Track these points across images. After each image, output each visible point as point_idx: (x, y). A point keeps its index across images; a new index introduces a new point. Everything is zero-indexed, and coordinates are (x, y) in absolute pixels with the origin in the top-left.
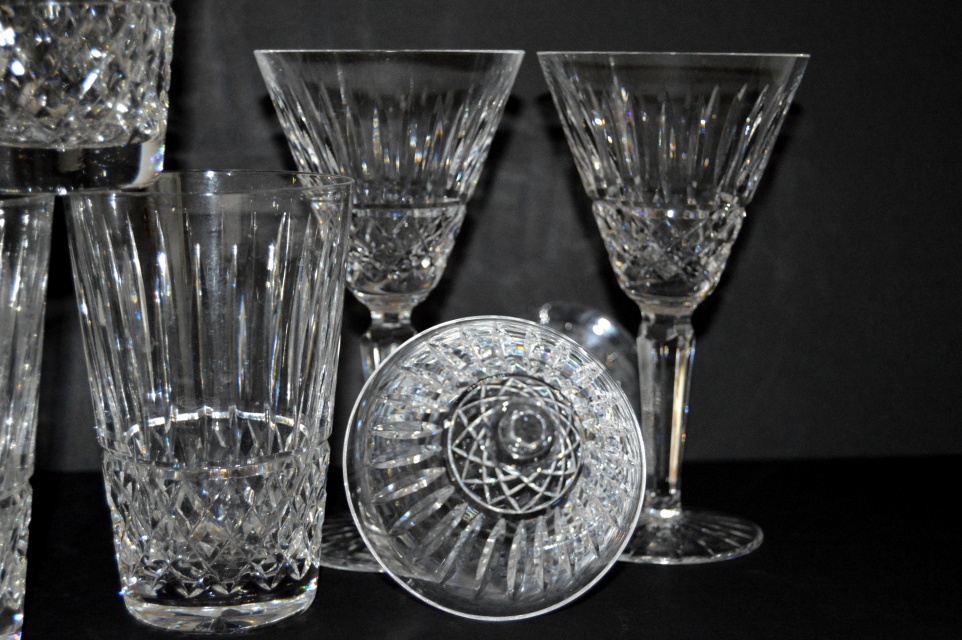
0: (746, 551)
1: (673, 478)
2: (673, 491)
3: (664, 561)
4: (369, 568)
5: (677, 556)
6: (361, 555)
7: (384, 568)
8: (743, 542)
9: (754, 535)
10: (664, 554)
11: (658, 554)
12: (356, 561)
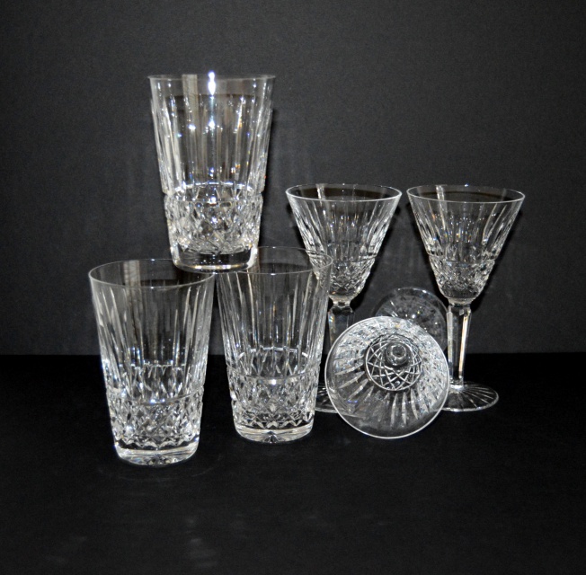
0: (490, 405)
1: (461, 369)
2: (460, 377)
3: (456, 410)
4: (332, 411)
5: (462, 408)
6: (327, 405)
7: (337, 411)
8: (490, 401)
9: (494, 397)
10: (455, 407)
11: (453, 407)
12: (325, 407)
